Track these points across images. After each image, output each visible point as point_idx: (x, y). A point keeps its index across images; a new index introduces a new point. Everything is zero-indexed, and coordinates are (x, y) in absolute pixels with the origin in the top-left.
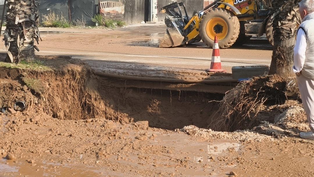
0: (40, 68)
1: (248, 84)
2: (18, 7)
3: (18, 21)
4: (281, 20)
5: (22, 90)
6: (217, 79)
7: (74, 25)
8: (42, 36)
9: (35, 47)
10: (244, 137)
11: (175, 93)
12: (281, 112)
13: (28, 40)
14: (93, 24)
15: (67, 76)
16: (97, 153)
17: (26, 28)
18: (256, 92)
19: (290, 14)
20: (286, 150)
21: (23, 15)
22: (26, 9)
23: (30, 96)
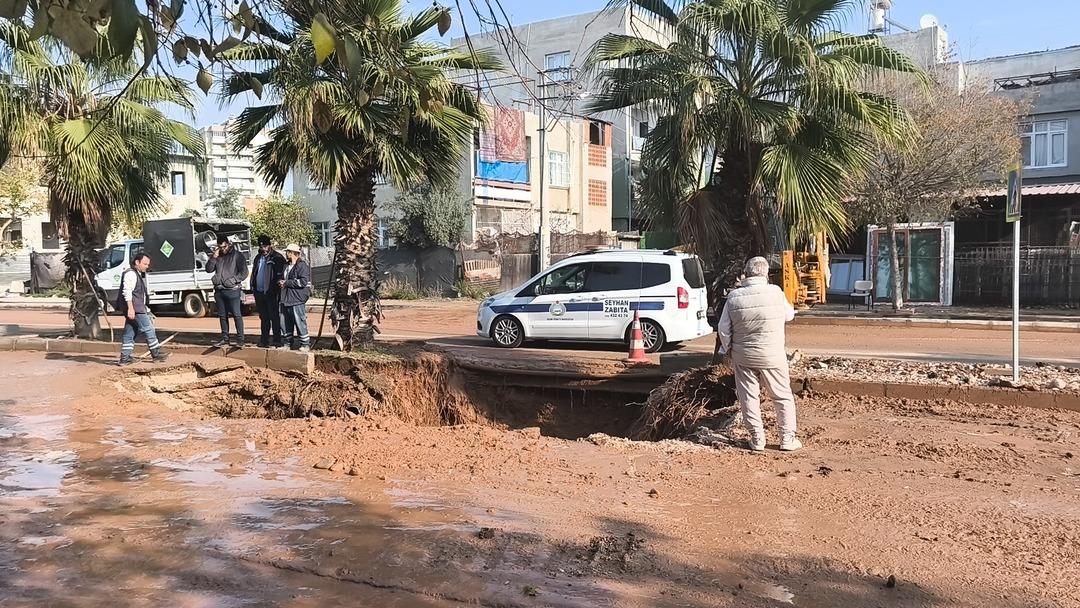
0: (381, 358)
1: (682, 379)
2: (352, 271)
3: (351, 290)
4: (727, 287)
5: (356, 389)
6: (638, 372)
7: (426, 295)
8: (384, 312)
9: (374, 327)
10: (672, 448)
11: (578, 393)
12: (729, 417)
13: (365, 318)
14: (454, 295)
15: (421, 370)
16: (472, 468)
17: (363, 300)
18: (694, 389)
19: (740, 278)
20: (729, 463)
21: (359, 283)
22: (363, 274)
23: (367, 398)
